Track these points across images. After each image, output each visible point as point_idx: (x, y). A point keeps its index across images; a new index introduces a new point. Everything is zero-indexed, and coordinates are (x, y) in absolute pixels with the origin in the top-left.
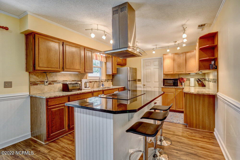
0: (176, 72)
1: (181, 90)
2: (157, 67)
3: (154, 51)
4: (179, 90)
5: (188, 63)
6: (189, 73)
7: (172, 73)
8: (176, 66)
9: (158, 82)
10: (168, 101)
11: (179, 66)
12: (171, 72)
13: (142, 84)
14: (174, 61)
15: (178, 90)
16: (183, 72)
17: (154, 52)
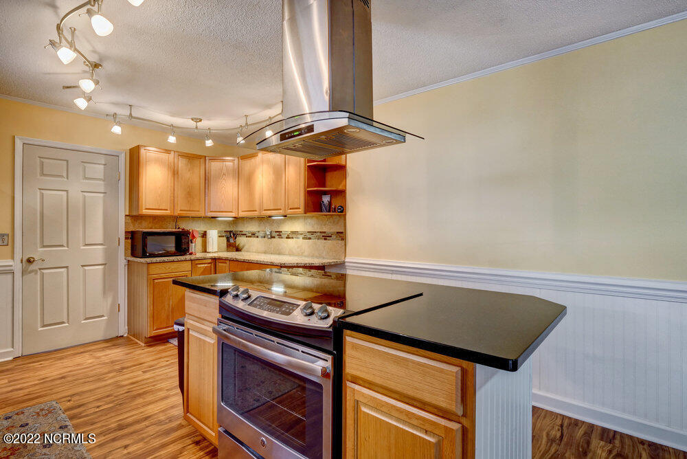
0: (181, 210)
1: (206, 265)
2: (101, 186)
3: (119, 124)
4: (201, 266)
5: (213, 188)
6: (213, 216)
7: (168, 212)
8: (180, 194)
9: (102, 244)
10: (169, 305)
11: (189, 194)
12: (167, 210)
13: (18, 256)
14: (176, 176)
15: (199, 266)
16: (198, 211)
17: (117, 129)
